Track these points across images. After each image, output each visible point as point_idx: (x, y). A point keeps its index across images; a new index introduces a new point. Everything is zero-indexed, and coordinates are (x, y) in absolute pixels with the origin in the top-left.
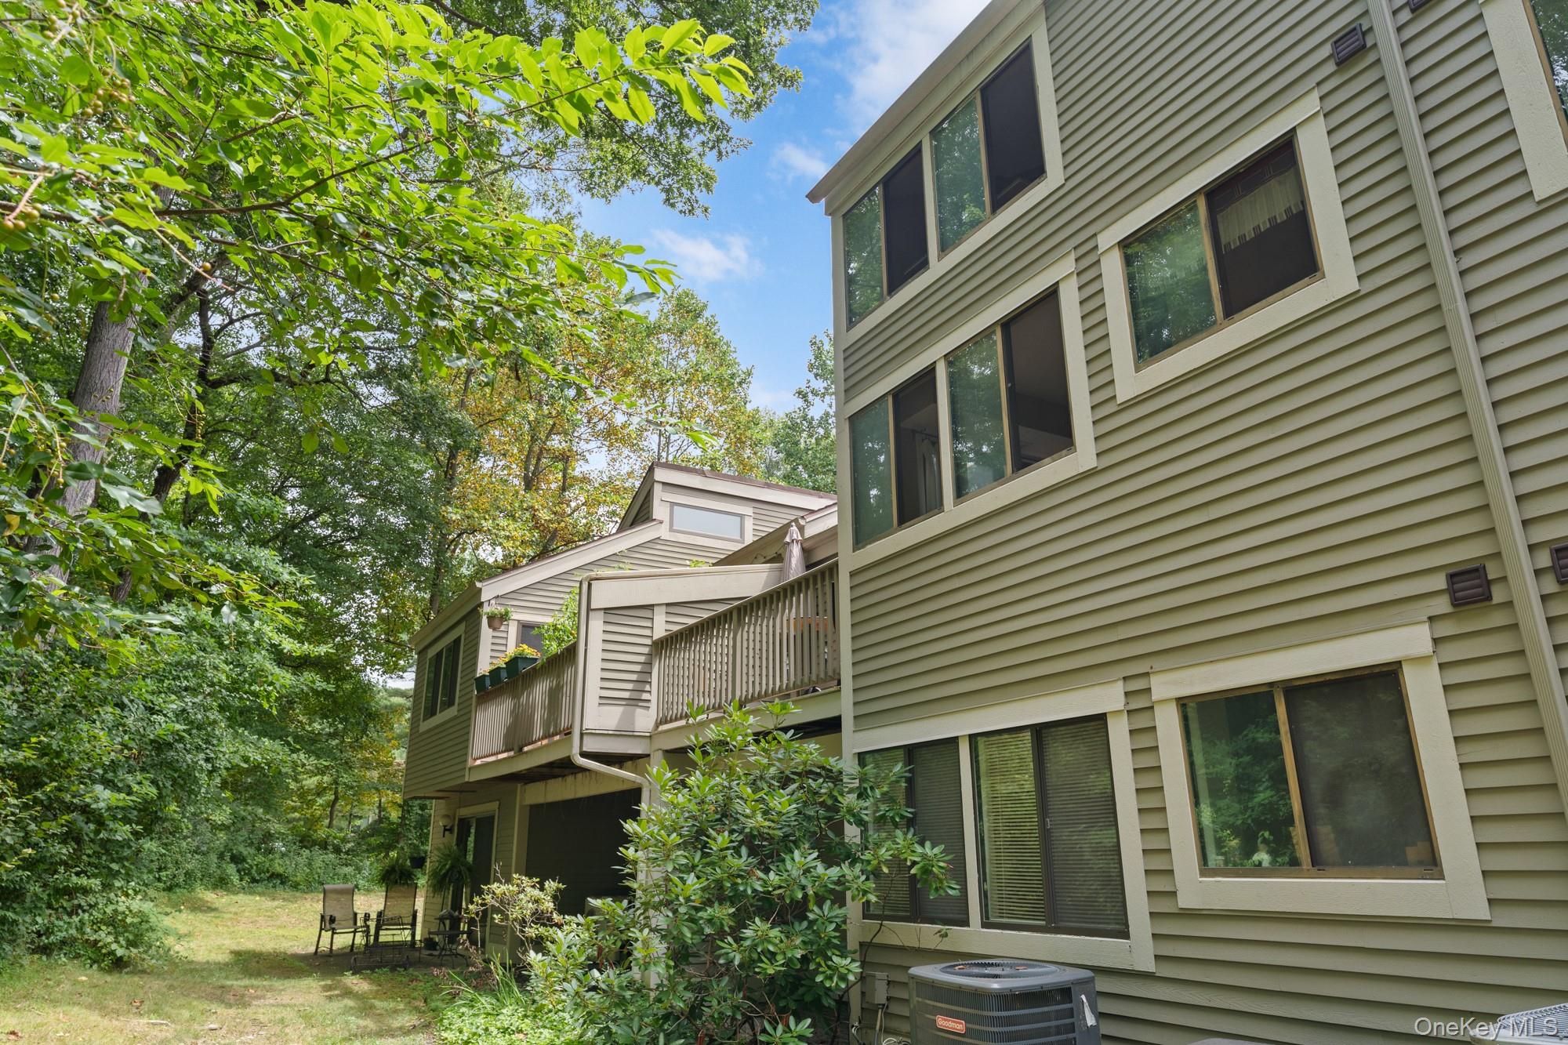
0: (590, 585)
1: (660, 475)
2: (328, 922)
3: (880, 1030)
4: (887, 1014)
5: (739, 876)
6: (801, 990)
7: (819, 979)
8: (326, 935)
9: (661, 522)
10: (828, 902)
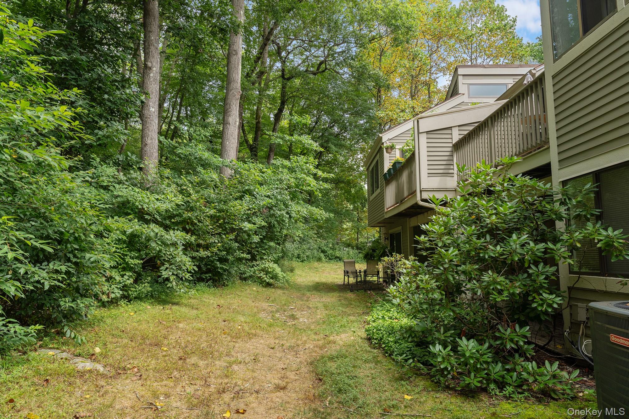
0: (418, 121)
1: (461, 71)
2: (346, 273)
3: (582, 335)
4: (586, 327)
5: (481, 249)
6: (528, 311)
7: (534, 305)
8: (346, 278)
9: (464, 94)
10: (542, 264)
